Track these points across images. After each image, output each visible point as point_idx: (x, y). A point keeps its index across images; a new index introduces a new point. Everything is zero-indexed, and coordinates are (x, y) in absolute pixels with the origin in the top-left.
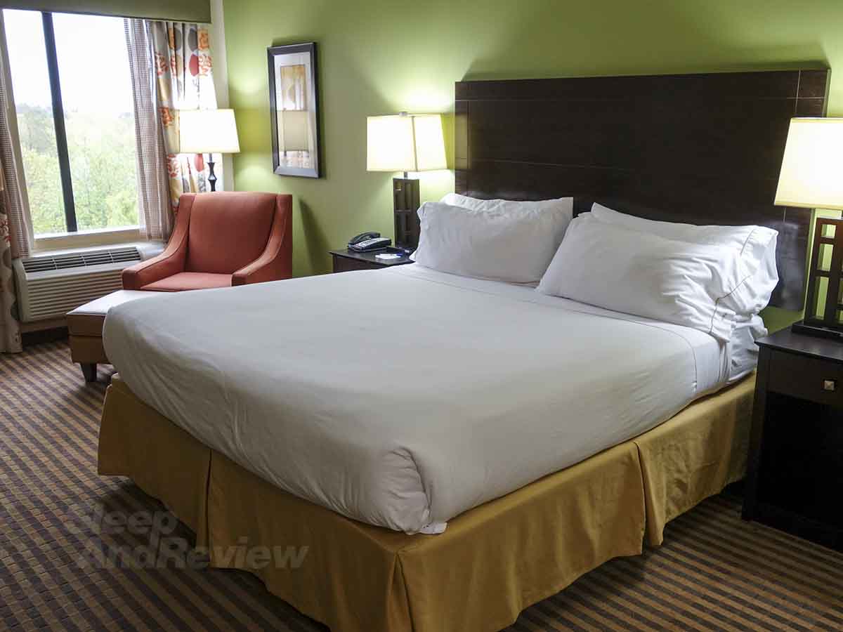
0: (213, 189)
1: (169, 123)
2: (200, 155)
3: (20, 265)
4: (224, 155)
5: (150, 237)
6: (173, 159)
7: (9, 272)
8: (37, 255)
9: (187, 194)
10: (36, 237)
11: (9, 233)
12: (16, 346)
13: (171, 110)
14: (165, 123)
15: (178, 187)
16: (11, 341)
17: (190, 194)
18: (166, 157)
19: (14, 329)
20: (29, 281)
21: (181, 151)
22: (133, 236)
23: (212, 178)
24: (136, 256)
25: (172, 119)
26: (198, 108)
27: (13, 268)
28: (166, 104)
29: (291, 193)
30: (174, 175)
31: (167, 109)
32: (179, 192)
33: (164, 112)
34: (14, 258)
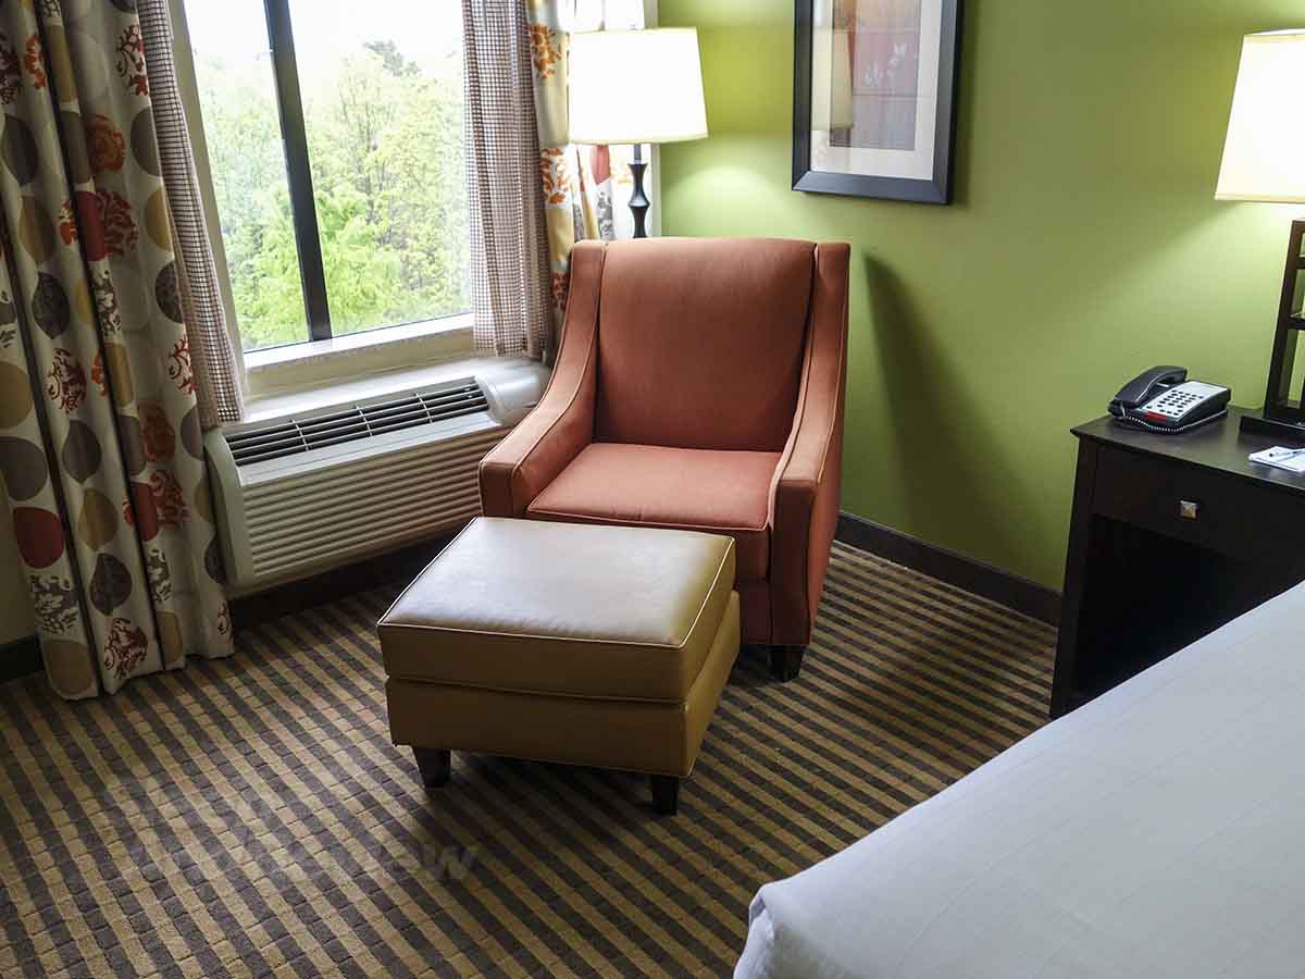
0: (640, 232)
1: (549, 66)
2: (602, 149)
3: (221, 448)
4: (653, 145)
5: (502, 350)
6: (556, 159)
7: (199, 465)
8: (259, 413)
9: (584, 243)
10: (252, 360)
11: (194, 368)
12: (219, 641)
13: (554, 32)
14: (540, 66)
15: (562, 225)
16: (209, 631)
17: (598, 243)
18: (539, 154)
19: (214, 600)
20: (249, 488)
21: (572, 135)
22: (457, 346)
23: (639, 203)
24: (471, 399)
25: (555, 56)
26: (602, 28)
27: (206, 457)
28: (541, 18)
29: (848, 242)
30: (558, 198)
31: (545, 31)
32: (567, 239)
33: (537, 39)
34: (205, 430)
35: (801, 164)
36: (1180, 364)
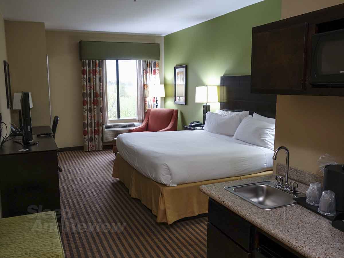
0: (157, 108)
1: (146, 88)
2: (154, 98)
3: (104, 126)
4: (161, 98)
5: (138, 121)
6: (146, 99)
7: (101, 128)
8: (108, 124)
9: (149, 109)
10: (110, 119)
11: (103, 118)
12: (101, 149)
13: (147, 85)
14: (145, 88)
15: (147, 107)
16: (100, 147)
17: (150, 109)
18: (144, 98)
19: (101, 144)
20: (106, 131)
21: (149, 96)
22: (134, 120)
23: (157, 104)
24: (134, 126)
25: (147, 87)
26: (155, 85)
27: (102, 127)
28: (145, 83)
29: (178, 109)
30: (146, 103)
31: (146, 85)
32: (147, 108)
33: (145, 86)
34: (103, 125)
35: (175, 100)
36: (199, 121)
